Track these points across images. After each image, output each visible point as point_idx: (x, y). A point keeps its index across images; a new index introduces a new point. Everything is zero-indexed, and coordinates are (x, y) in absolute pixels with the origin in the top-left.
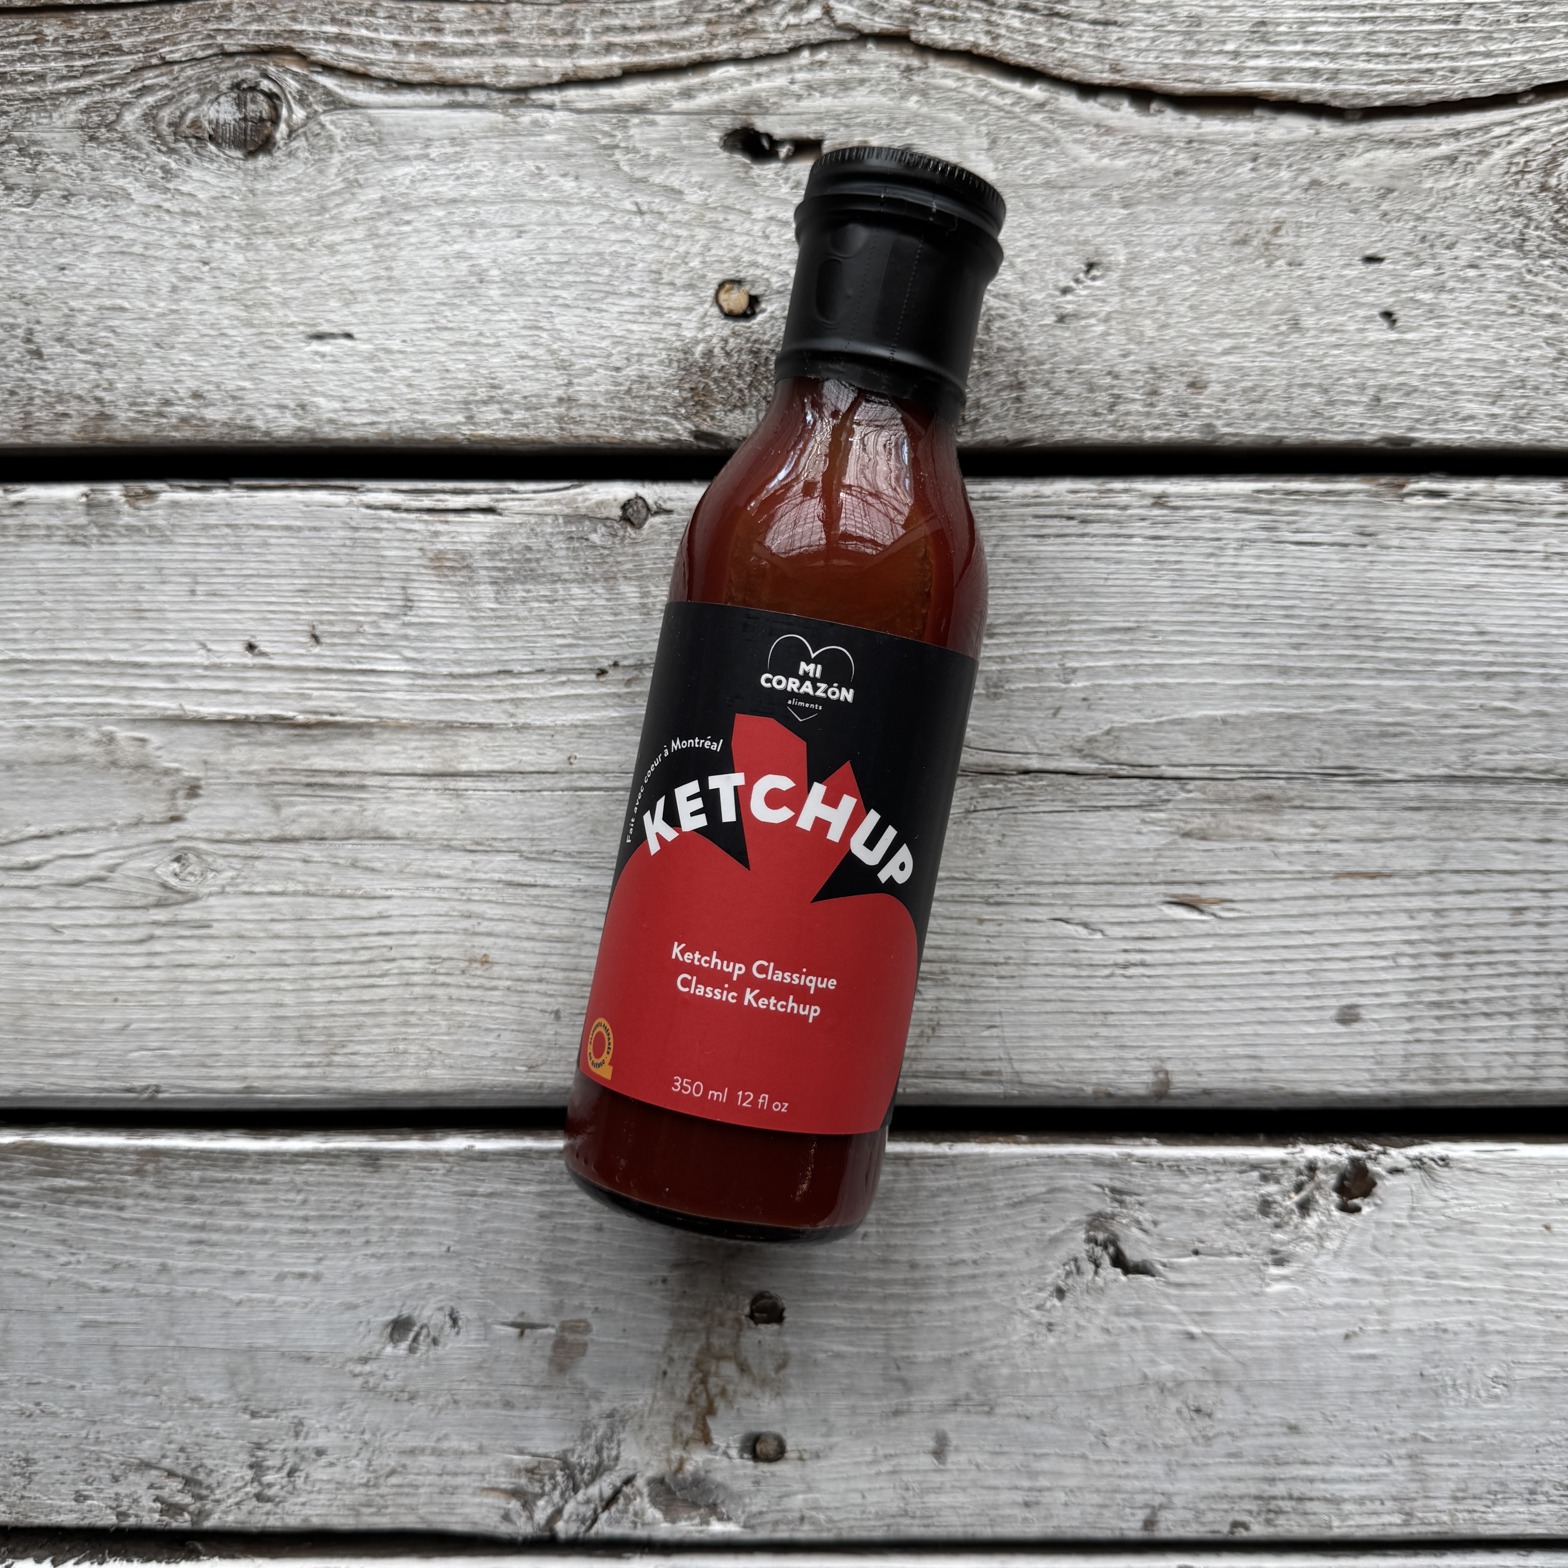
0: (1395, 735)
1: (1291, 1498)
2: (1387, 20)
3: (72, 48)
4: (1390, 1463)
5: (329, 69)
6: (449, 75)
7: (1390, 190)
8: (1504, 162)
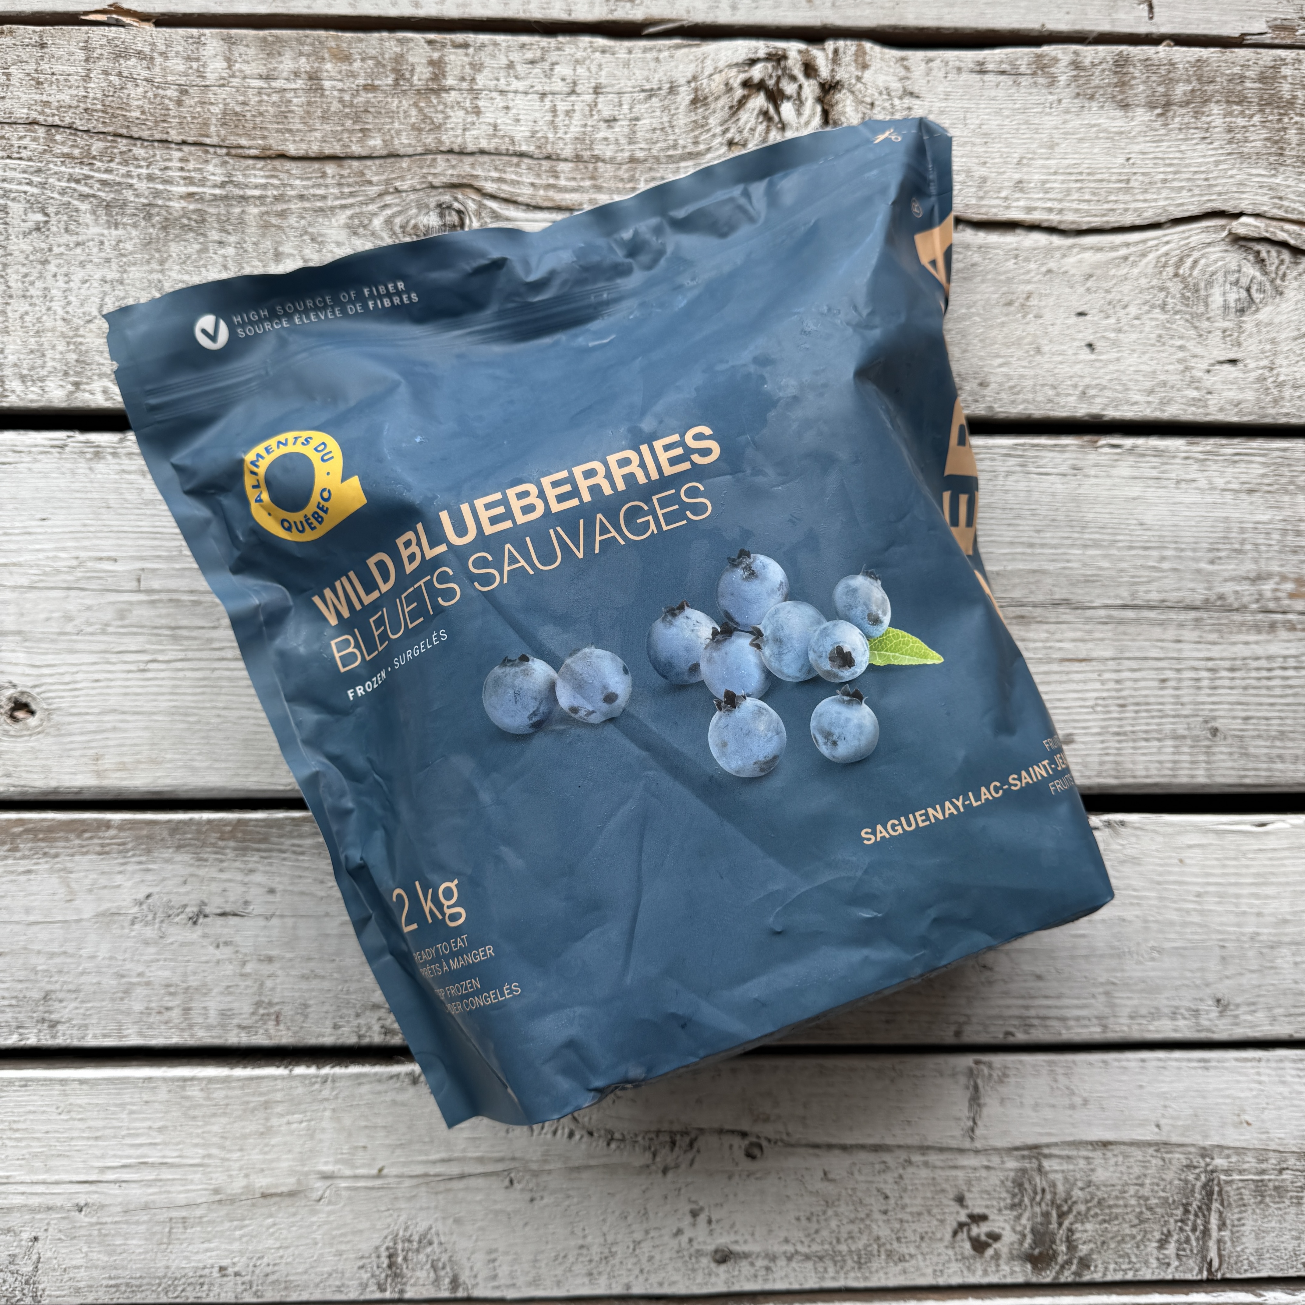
0: (1093, 581)
1: (1038, 1017)
2: (1090, 181)
3: (343, 181)
4: (1094, 996)
5: (493, 197)
6: (564, 204)
7: (1091, 276)
8: (1154, 262)
